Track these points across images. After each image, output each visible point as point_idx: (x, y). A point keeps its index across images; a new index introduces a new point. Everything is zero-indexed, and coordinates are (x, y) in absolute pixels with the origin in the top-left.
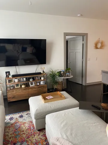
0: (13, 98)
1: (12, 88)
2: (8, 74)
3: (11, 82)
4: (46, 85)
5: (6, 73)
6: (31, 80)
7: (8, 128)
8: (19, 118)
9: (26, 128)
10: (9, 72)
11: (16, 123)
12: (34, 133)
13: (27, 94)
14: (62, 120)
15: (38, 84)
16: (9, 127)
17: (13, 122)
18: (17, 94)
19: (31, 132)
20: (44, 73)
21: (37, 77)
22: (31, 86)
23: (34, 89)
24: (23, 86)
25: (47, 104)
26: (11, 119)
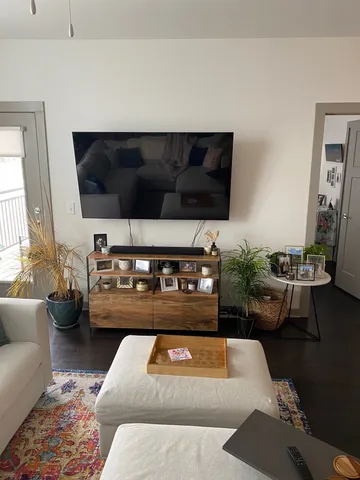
0: (105, 318)
1: (106, 286)
2: (102, 242)
3: (106, 268)
4: (216, 296)
5: (96, 237)
6: (165, 271)
7: (42, 418)
8: (90, 391)
9: (85, 437)
10: (104, 237)
11: (71, 405)
12: (94, 463)
13: (150, 315)
14: (146, 470)
15: (191, 287)
16: (48, 414)
17: (66, 398)
18: (119, 307)
19: (90, 458)
20: (213, 253)
21: (189, 262)
22: (165, 289)
23: (173, 304)
24: (140, 287)
25: (152, 379)
26: (68, 387)
